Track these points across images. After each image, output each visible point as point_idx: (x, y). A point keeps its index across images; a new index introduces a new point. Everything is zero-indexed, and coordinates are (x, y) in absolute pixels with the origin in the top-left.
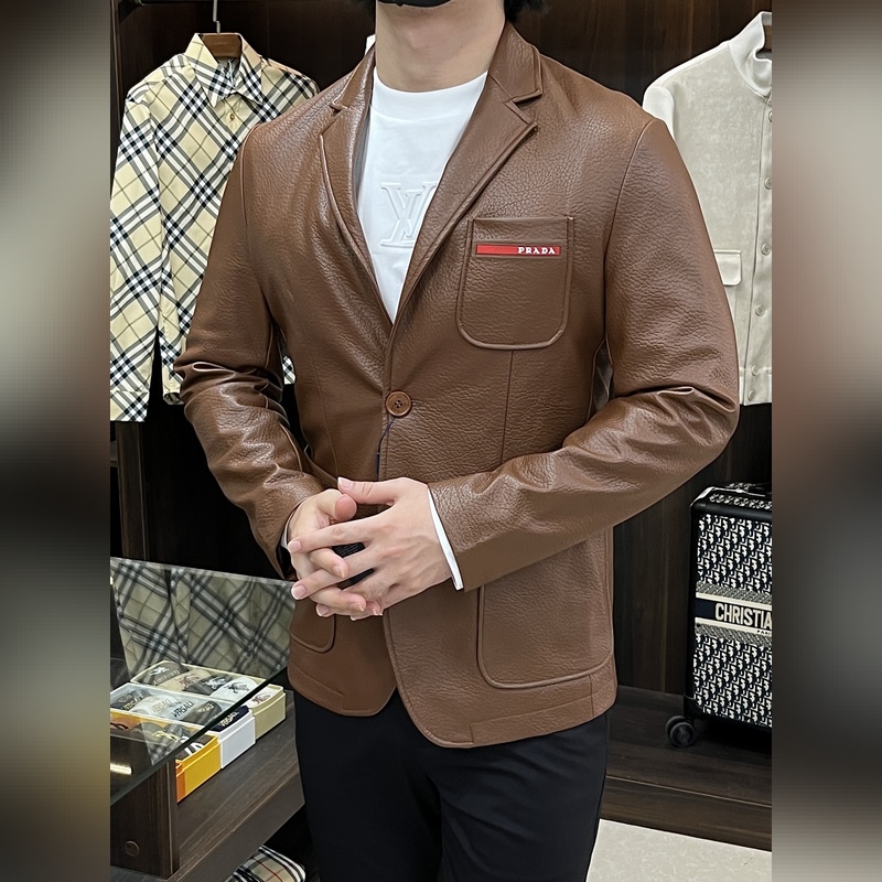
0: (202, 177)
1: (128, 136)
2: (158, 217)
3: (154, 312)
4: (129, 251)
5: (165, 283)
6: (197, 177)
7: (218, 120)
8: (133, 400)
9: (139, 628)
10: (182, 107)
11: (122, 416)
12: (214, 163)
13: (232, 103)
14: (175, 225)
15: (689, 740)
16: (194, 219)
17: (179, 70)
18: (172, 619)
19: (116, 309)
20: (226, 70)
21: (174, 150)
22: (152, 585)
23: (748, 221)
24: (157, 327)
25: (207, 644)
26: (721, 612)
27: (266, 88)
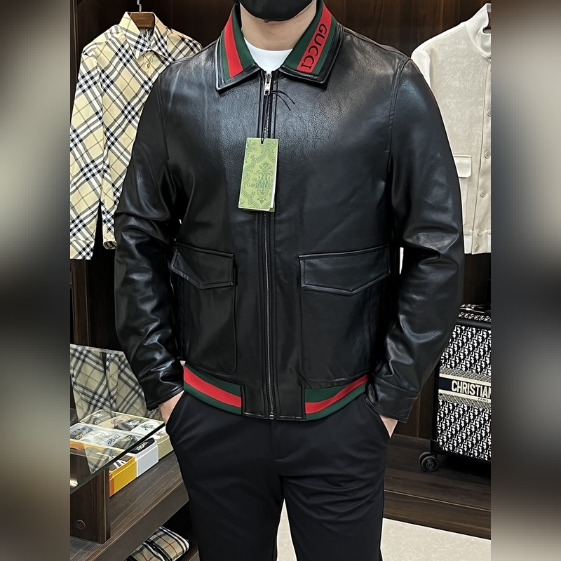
0: (129, 104)
1: (83, 77)
2: (102, 129)
3: (98, 190)
4: (83, 151)
5: (105, 171)
6: (126, 104)
7: (140, 68)
8: (84, 246)
9: (86, 392)
10: (117, 59)
11: (77, 256)
12: (137, 95)
13: (148, 57)
14: (112, 134)
15: (433, 468)
16: (124, 131)
17: (115, 35)
18: (107, 386)
19: (74, 187)
20: (145, 36)
21: (112, 86)
22: (94, 364)
23: (476, 137)
24: (100, 200)
25: (128, 402)
26: (455, 386)
27: (170, 48)
